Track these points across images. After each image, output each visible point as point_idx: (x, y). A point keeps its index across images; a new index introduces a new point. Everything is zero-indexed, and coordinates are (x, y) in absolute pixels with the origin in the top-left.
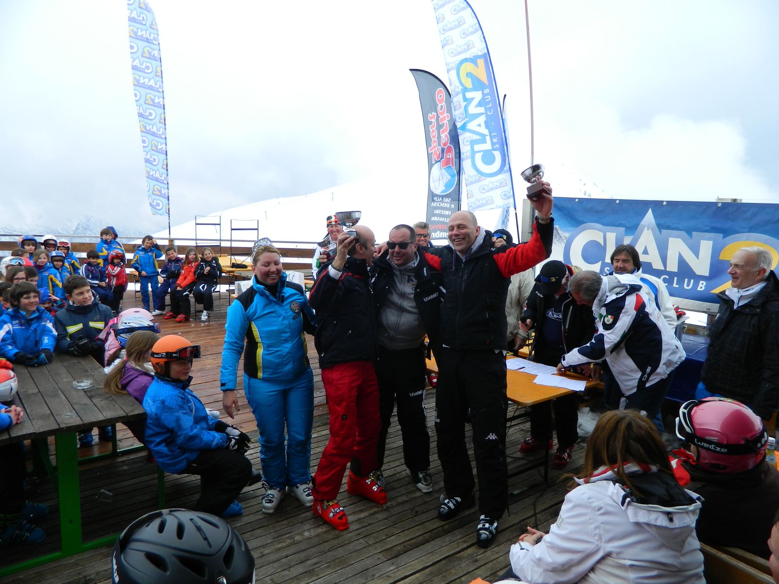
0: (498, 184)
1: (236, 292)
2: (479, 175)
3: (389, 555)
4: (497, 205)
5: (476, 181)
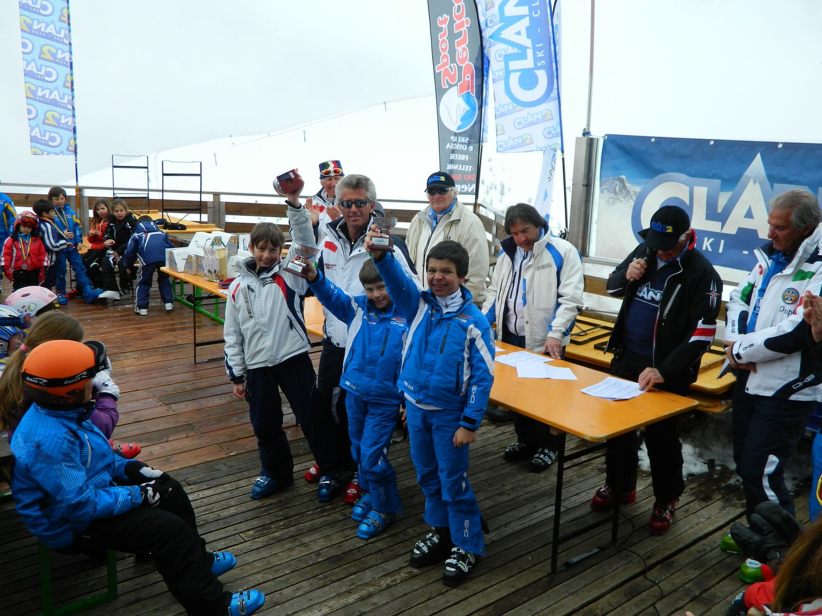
0: (540, 117)
1: (167, 263)
2: (514, 105)
4: (537, 147)
5: (509, 113)
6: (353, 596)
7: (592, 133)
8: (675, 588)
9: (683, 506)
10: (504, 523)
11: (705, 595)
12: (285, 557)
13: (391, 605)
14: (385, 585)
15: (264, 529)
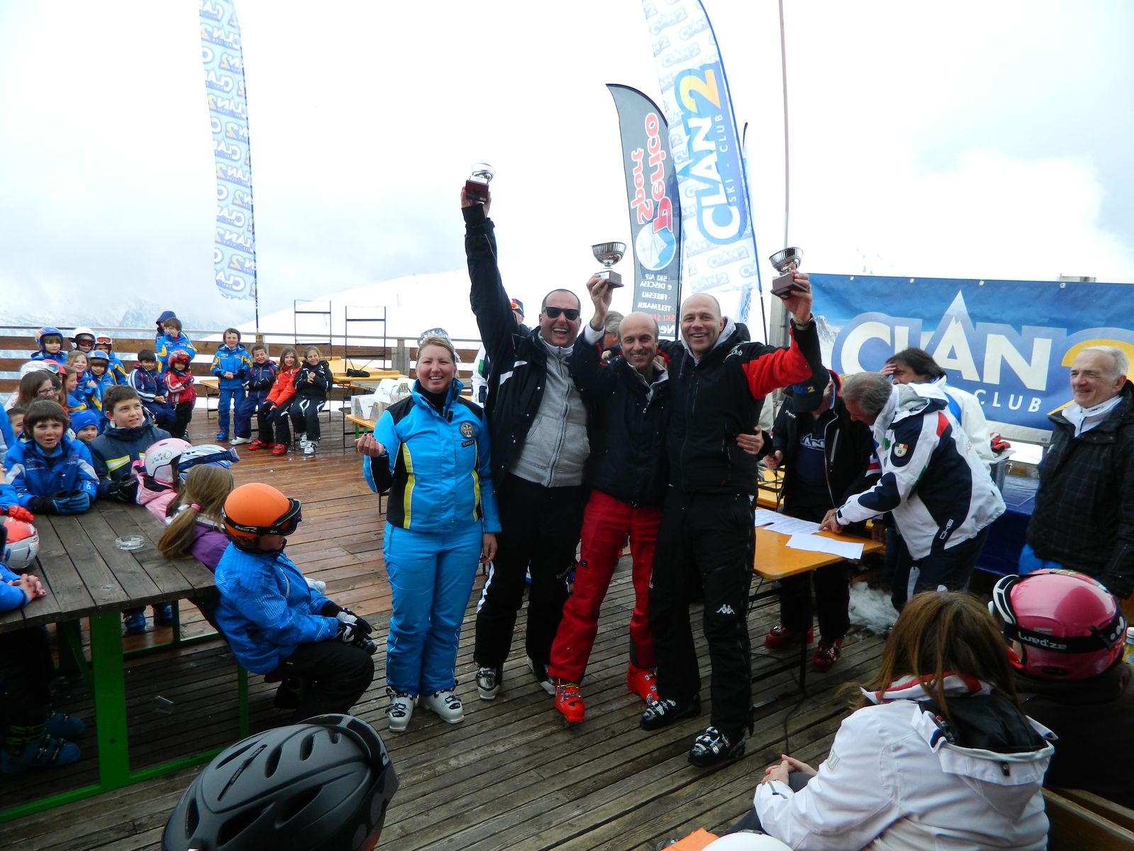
0: (736, 255)
2: (708, 242)
3: (571, 793)
4: (736, 287)
5: (703, 250)
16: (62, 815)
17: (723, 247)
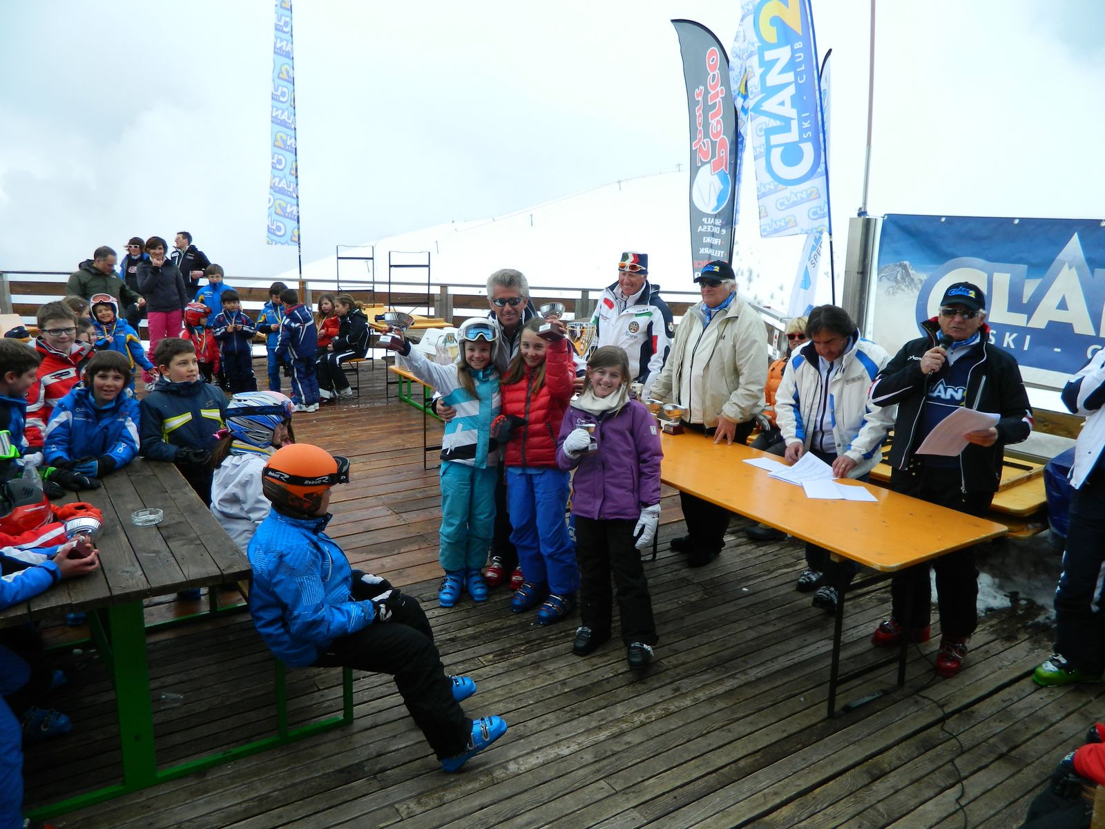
0: (804, 196)
2: (776, 183)
3: (649, 812)
4: (802, 230)
5: (771, 192)
6: (604, 733)
7: (869, 213)
8: (976, 743)
9: (980, 647)
10: (770, 657)
11: (1013, 753)
12: (528, 686)
13: (646, 745)
14: (638, 722)
15: (504, 654)
16: (82, 820)
17: (790, 188)
